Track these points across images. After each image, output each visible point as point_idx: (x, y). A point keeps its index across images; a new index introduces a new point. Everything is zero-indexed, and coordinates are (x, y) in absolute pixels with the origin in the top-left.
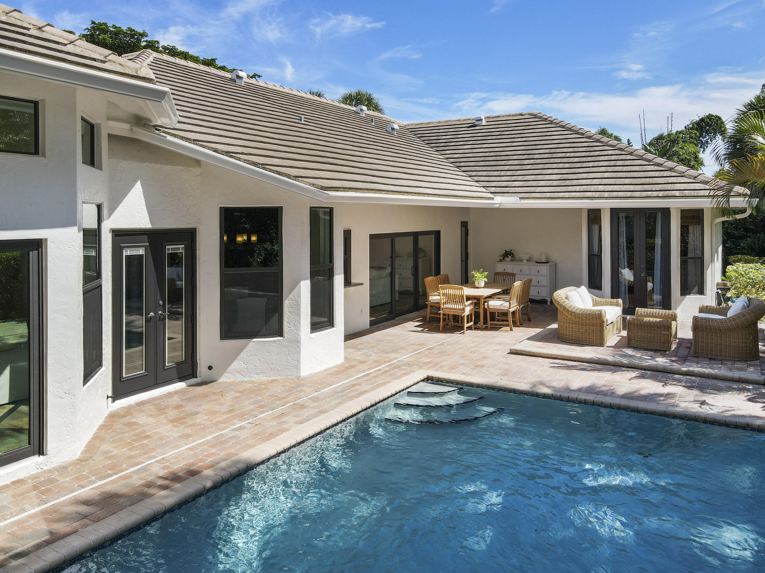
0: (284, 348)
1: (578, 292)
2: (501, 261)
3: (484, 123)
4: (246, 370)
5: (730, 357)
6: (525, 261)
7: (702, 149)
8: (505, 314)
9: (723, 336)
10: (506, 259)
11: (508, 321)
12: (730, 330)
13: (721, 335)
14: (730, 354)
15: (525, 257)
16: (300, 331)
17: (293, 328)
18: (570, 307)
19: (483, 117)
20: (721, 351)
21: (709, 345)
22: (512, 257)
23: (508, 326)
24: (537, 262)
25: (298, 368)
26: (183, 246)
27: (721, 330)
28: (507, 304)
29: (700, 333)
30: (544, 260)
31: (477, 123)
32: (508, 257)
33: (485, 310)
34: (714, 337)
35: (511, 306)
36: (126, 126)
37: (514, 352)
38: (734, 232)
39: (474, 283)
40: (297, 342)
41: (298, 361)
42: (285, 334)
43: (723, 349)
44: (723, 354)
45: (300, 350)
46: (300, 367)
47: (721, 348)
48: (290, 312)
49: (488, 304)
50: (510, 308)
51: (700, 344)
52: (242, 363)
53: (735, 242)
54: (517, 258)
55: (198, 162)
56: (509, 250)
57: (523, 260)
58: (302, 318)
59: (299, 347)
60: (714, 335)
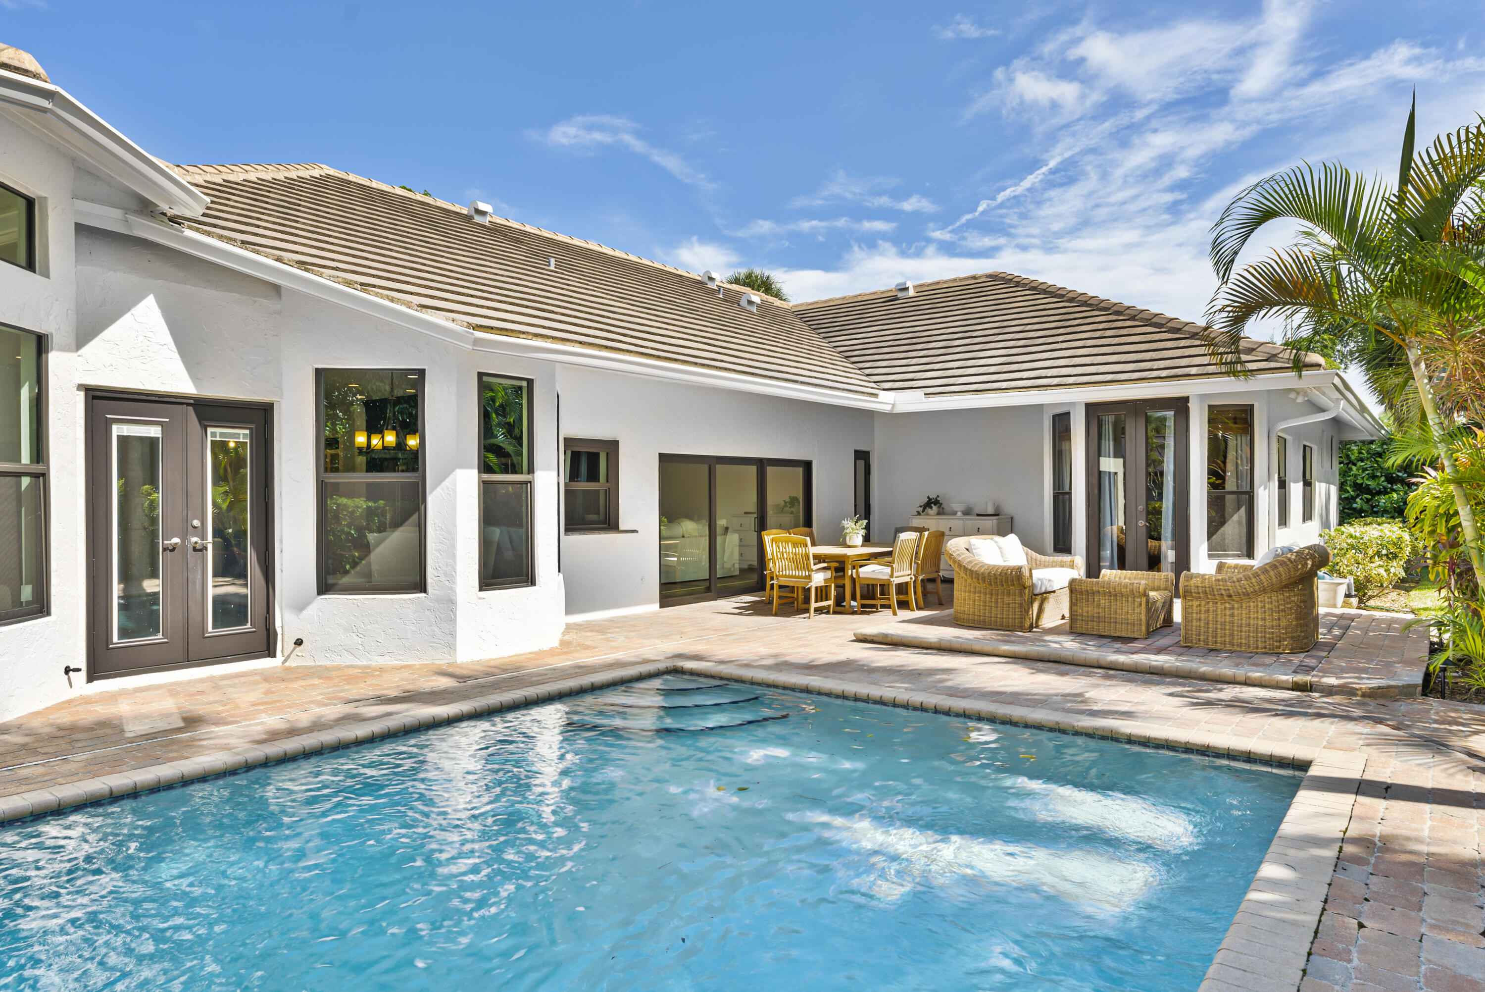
0: (427, 613)
1: (996, 542)
2: (919, 514)
3: (911, 293)
4: (360, 647)
5: (1249, 646)
6: (959, 514)
7: (1343, 366)
8: (884, 587)
9: (1236, 606)
10: (929, 510)
11: (889, 599)
12: (1248, 595)
13: (1233, 605)
14: (1249, 640)
15: (958, 507)
16: (455, 583)
17: (443, 578)
18: (970, 562)
19: (909, 284)
20: (1232, 636)
21: (1211, 626)
22: (939, 507)
23: (888, 607)
24: (978, 515)
25: (452, 647)
26: (247, 432)
27: (1231, 596)
28: (888, 570)
29: (1195, 602)
30: (990, 511)
31: (900, 295)
32: (931, 508)
33: (853, 581)
34: (1219, 610)
35: (895, 574)
36: (117, 213)
37: (861, 638)
38: (1368, 483)
39: (845, 540)
40: (449, 603)
41: (453, 635)
42: (430, 588)
43: (1236, 633)
44: (1235, 641)
45: (455, 617)
46: (455, 645)
47: (1233, 630)
48: (438, 551)
49: (857, 571)
50: (892, 576)
51: (1194, 624)
52: (353, 635)
53: (1371, 500)
54: (947, 509)
55: (277, 289)
56: (935, 497)
57: (955, 513)
58: (458, 562)
59: (454, 611)
60: (1219, 605)
